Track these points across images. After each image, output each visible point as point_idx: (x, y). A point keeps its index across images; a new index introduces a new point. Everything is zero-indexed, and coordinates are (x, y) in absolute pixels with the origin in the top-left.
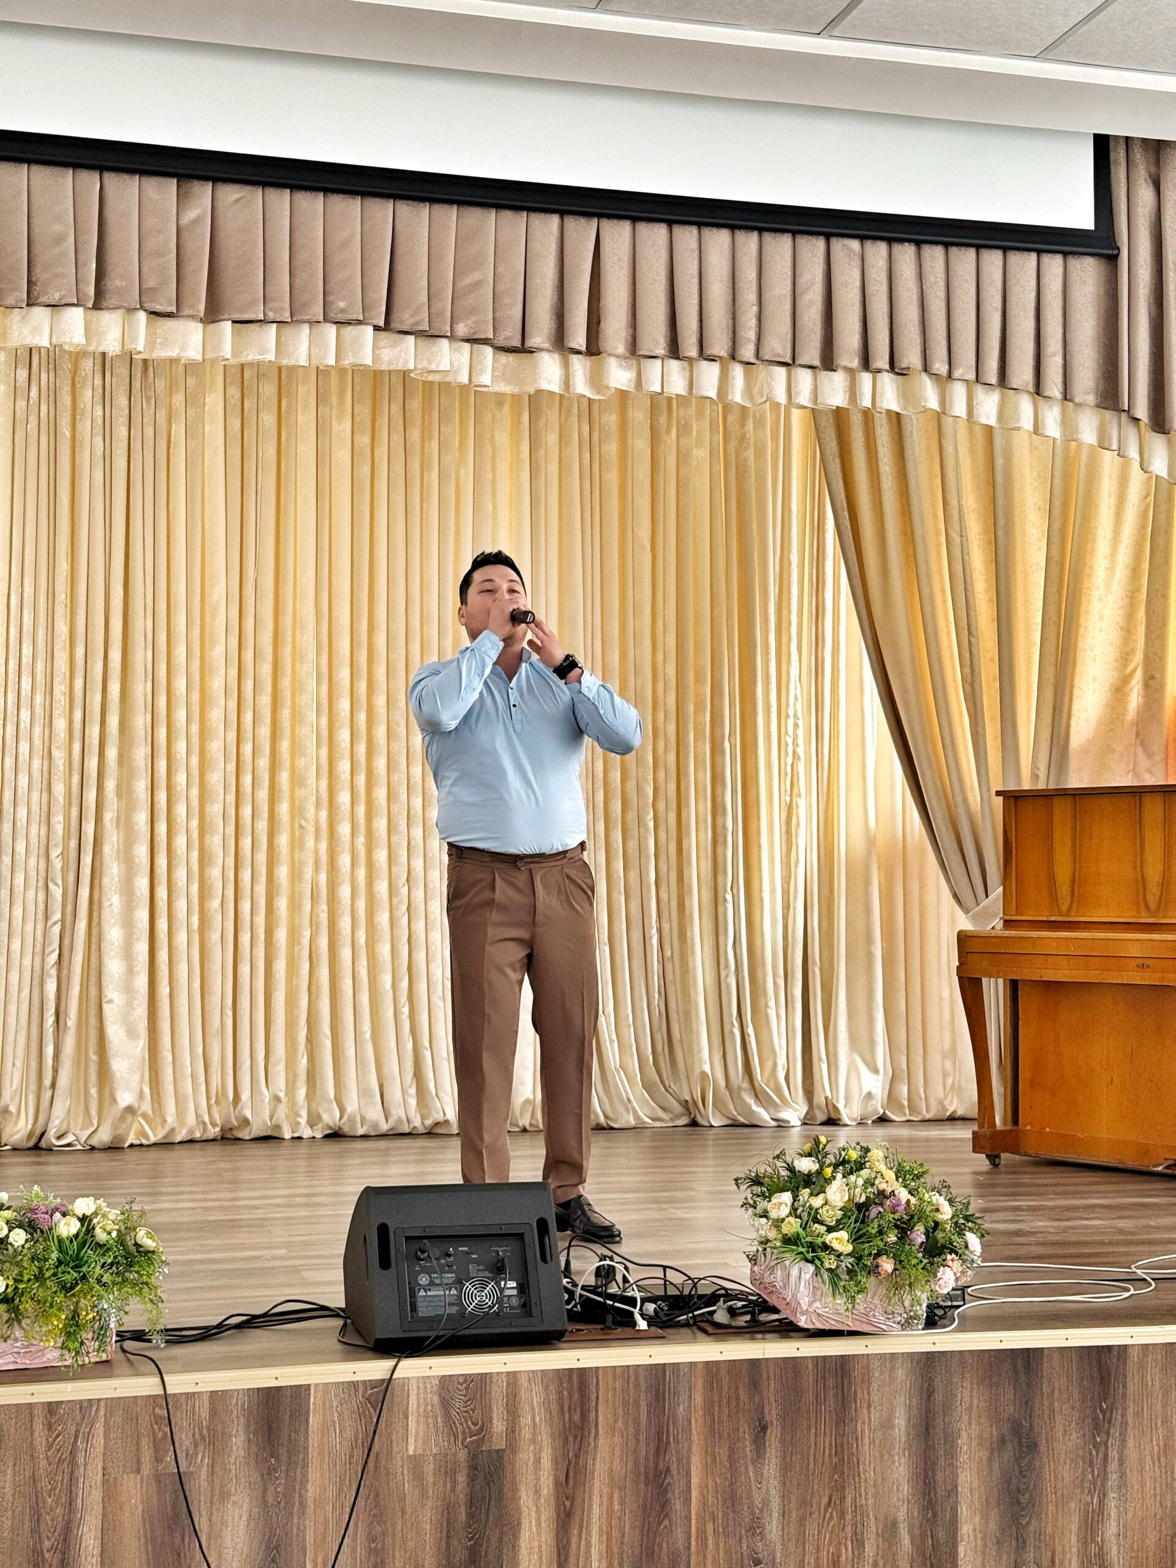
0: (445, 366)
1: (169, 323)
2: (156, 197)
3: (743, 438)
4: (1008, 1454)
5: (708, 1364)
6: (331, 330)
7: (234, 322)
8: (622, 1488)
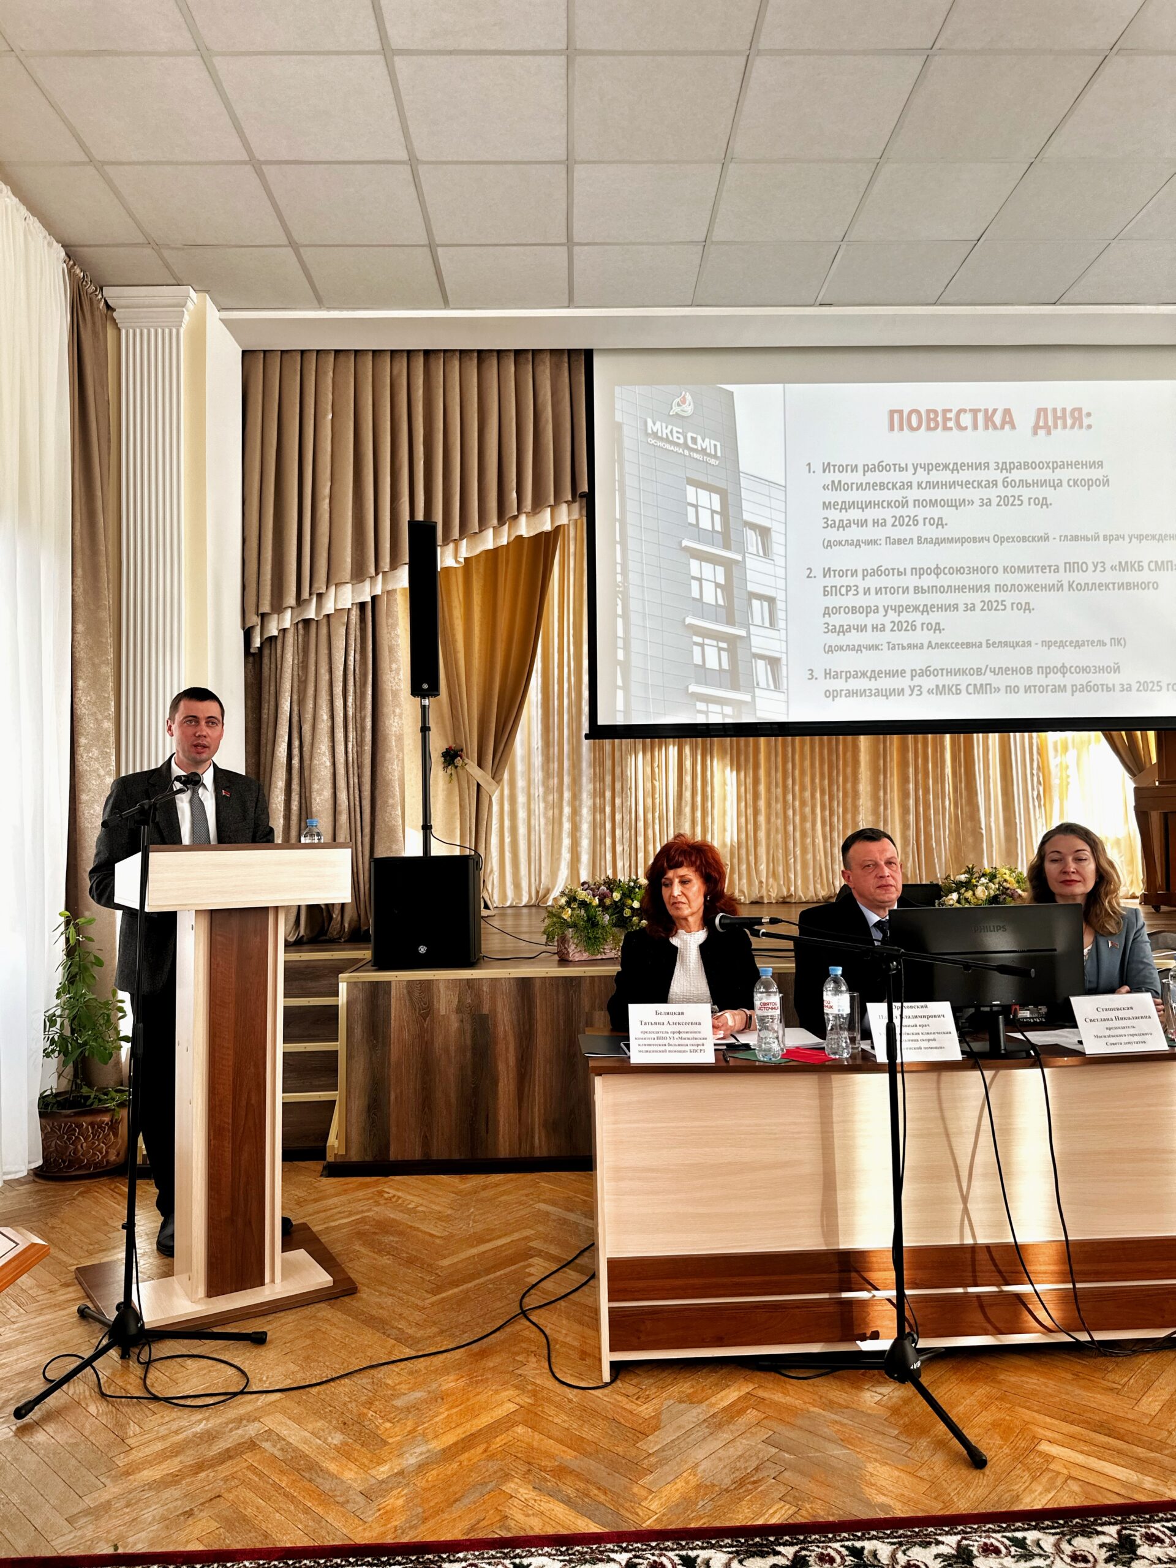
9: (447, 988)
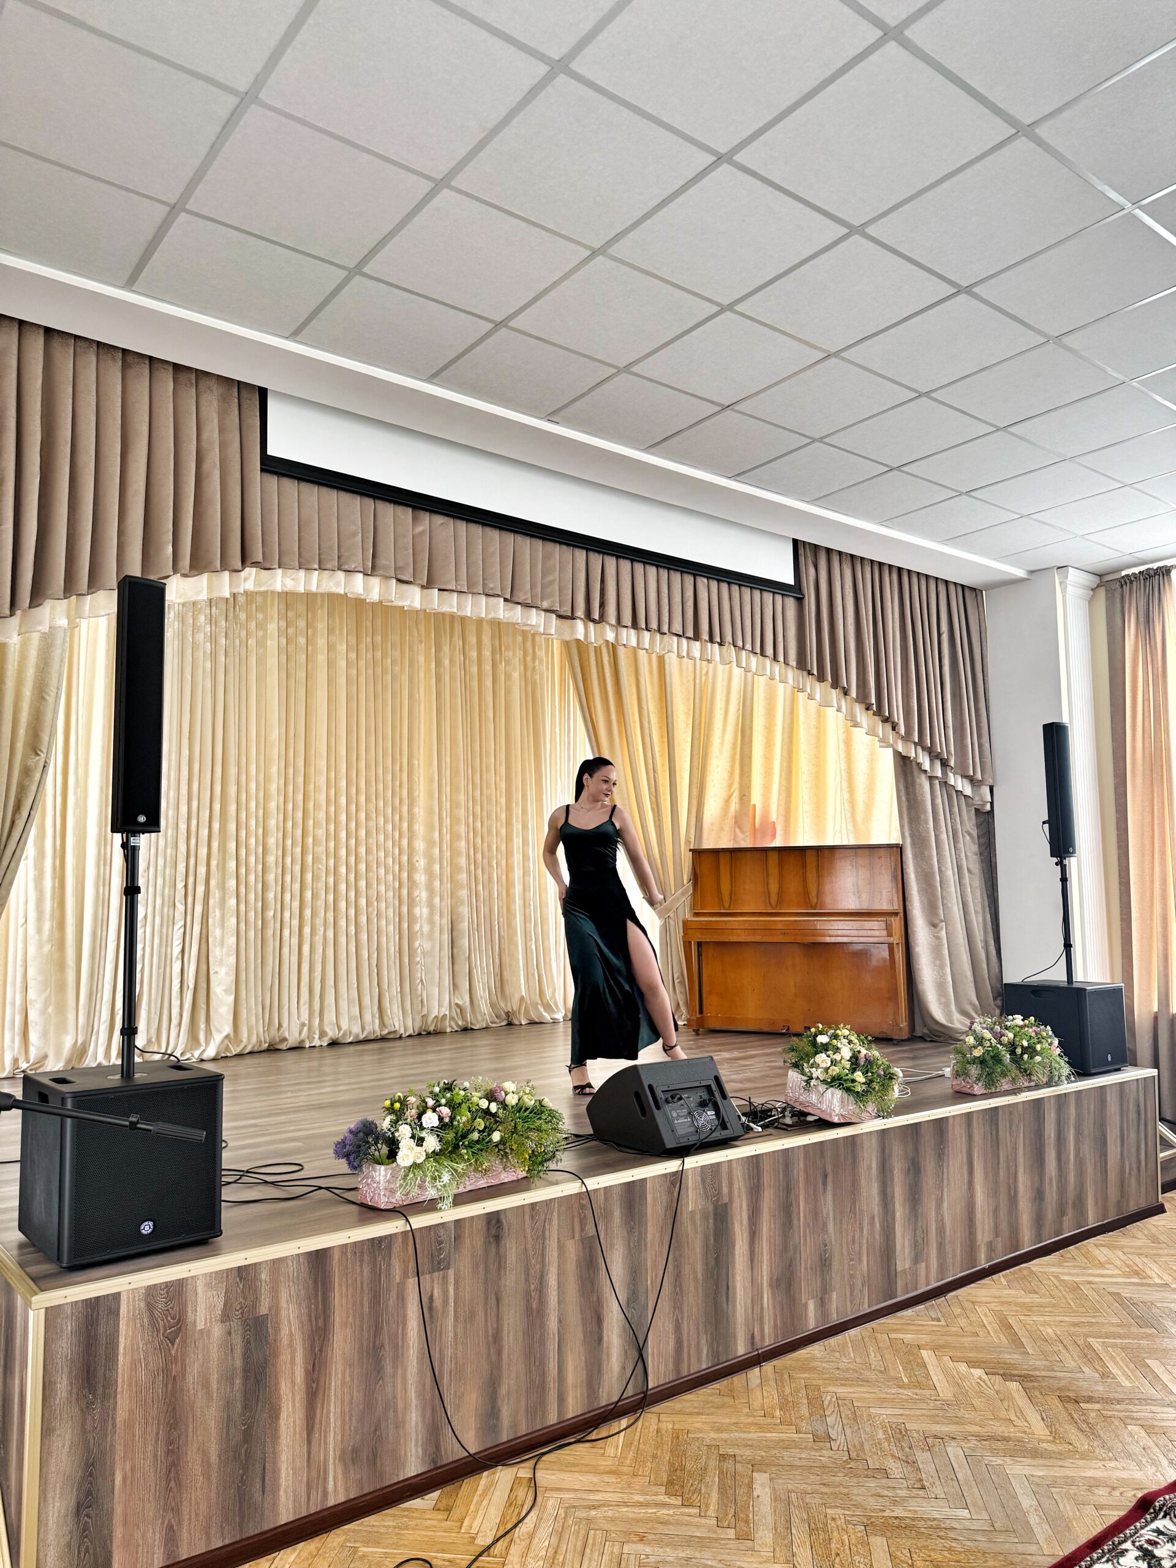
0: (534, 623)
1: (405, 587)
2: (402, 517)
3: (534, 668)
4: (911, 1176)
5: (805, 1146)
6: (483, 599)
7: (439, 590)
8: (774, 1216)
9: (209, 1286)
